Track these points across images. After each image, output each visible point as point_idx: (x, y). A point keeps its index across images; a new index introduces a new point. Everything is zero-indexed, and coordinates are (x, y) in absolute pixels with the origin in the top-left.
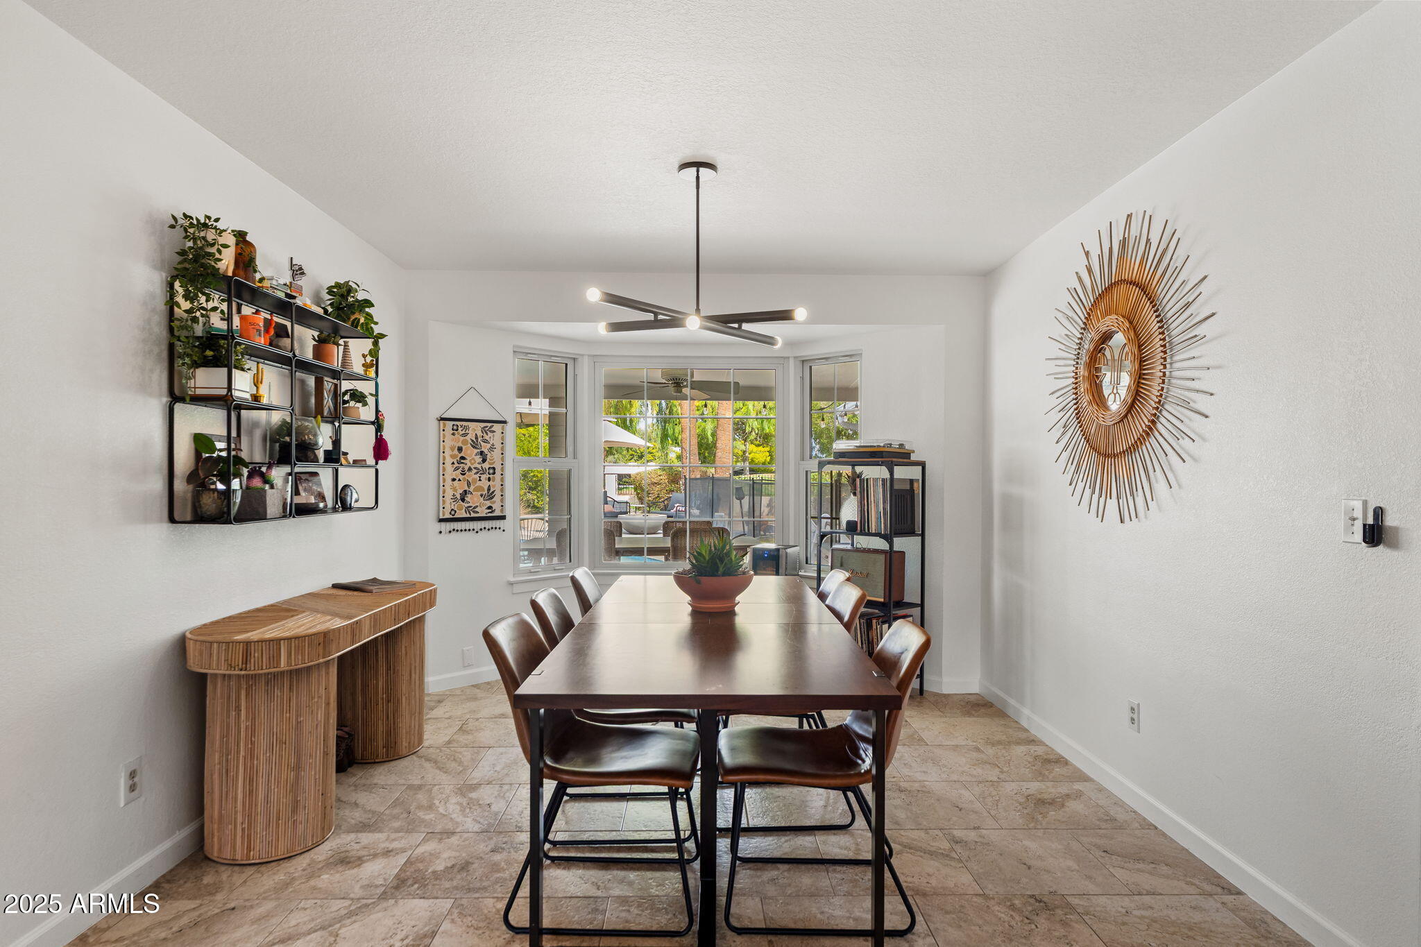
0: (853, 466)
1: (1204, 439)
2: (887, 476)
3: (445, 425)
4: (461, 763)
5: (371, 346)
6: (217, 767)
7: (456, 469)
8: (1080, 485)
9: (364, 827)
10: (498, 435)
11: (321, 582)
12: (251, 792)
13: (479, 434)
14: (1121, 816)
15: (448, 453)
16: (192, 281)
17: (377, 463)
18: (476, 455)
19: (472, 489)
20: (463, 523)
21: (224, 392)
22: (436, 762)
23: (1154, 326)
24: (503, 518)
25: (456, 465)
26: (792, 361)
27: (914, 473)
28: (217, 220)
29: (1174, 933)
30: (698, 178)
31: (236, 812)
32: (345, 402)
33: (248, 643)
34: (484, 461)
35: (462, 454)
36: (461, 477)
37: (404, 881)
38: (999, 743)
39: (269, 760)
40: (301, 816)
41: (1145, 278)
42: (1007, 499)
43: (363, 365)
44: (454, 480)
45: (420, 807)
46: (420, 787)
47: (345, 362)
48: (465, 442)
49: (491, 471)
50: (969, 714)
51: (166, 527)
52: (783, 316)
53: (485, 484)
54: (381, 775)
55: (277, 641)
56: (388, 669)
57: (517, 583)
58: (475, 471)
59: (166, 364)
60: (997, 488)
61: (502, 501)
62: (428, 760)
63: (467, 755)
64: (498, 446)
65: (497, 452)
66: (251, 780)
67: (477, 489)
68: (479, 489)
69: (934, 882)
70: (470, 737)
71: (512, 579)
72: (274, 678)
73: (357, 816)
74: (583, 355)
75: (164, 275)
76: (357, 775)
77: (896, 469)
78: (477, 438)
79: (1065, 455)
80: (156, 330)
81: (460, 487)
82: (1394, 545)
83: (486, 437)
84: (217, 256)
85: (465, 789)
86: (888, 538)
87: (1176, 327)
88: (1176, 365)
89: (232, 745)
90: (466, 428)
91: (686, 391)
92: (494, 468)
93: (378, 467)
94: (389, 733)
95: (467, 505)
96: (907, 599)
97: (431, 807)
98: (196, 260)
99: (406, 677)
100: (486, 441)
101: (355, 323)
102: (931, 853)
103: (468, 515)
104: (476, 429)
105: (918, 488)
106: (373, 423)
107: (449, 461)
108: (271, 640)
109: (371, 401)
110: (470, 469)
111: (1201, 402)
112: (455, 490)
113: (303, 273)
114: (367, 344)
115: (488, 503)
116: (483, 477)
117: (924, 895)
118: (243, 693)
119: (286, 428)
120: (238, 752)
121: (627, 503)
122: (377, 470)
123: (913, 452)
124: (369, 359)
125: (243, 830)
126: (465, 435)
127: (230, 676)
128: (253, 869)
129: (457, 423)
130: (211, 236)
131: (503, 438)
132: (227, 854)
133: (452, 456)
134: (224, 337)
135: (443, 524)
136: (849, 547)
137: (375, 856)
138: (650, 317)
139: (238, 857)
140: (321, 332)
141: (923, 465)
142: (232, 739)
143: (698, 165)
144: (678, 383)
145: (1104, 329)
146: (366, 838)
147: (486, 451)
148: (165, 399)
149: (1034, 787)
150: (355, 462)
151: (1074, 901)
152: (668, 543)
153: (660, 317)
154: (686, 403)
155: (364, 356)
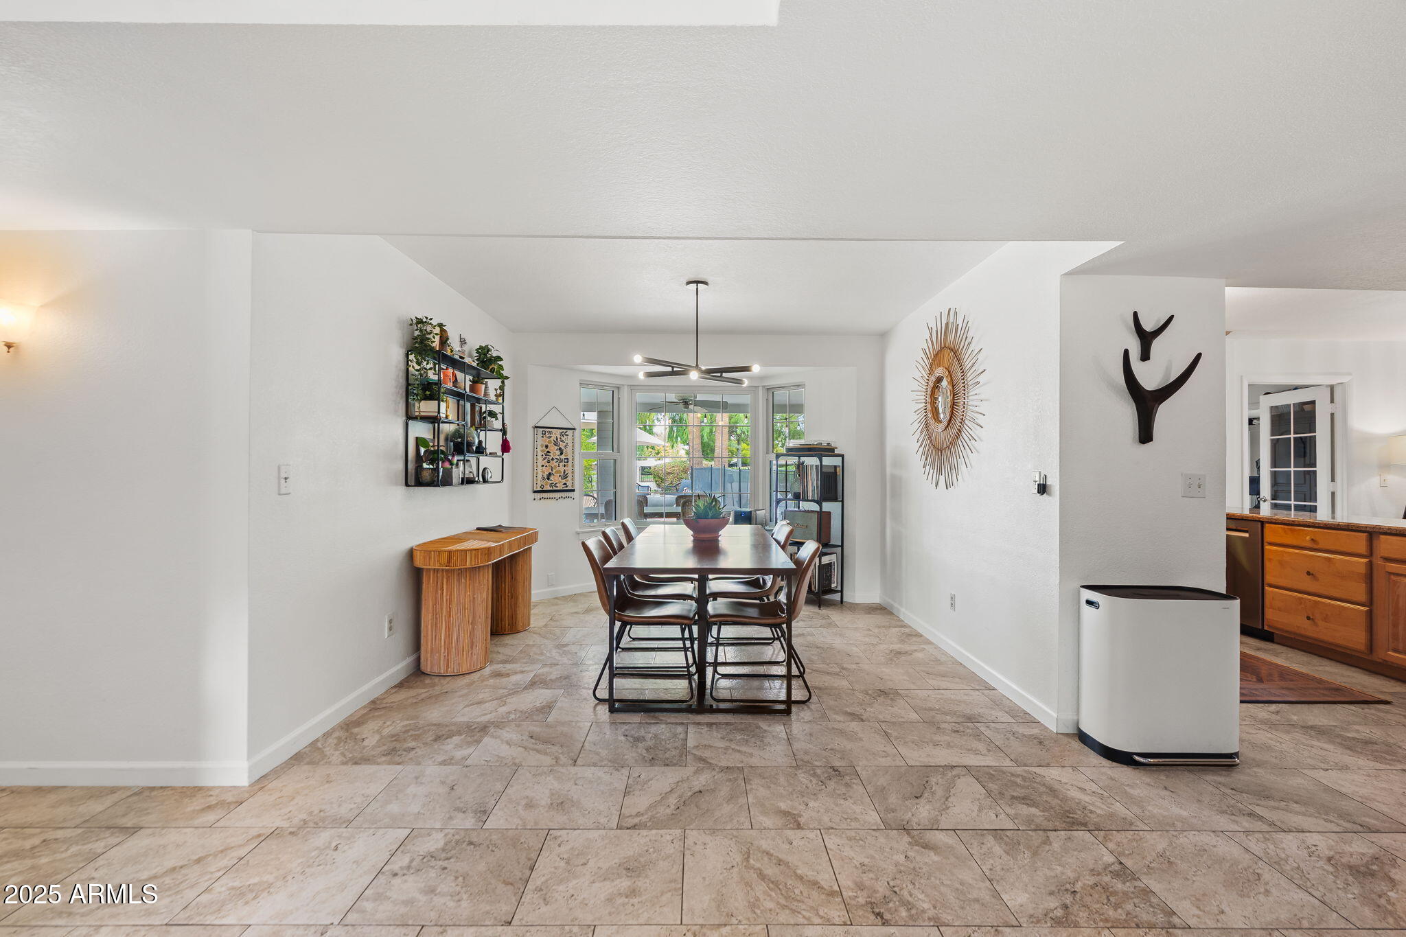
0: (799, 457)
1: (981, 440)
2: (818, 463)
3: (537, 432)
4: (555, 635)
5: (500, 384)
6: (430, 621)
7: (545, 459)
8: (928, 467)
9: (505, 662)
10: (570, 437)
11: (471, 526)
12: (449, 635)
13: (559, 436)
14: (943, 659)
15: (539, 449)
16: (420, 354)
17: (503, 455)
18: (557, 450)
19: (554, 471)
20: (551, 494)
21: (436, 414)
22: (540, 634)
23: (960, 374)
24: (573, 490)
25: (544, 456)
26: (760, 388)
27: (836, 461)
28: (431, 319)
29: (950, 704)
30: (697, 289)
31: (441, 647)
32: (485, 418)
33: (450, 552)
34: (561, 454)
35: (548, 450)
36: (547, 464)
37: (535, 683)
38: (884, 627)
39: (458, 618)
40: (475, 651)
41: (956, 346)
42: (893, 477)
43: (495, 395)
44: (543, 466)
45: (536, 654)
46: (533, 645)
47: (486, 394)
48: (550, 442)
49: (566, 461)
50: (870, 613)
51: (404, 487)
52: (745, 369)
53: (562, 469)
54: (508, 640)
55: (466, 551)
56: (512, 578)
57: (583, 533)
58: (556, 460)
59: (404, 399)
60: (889, 470)
61: (573, 480)
62: (534, 633)
63: (558, 632)
64: (570, 444)
65: (570, 448)
66: (449, 629)
67: (557, 472)
68: (558, 472)
69: (826, 684)
70: (558, 623)
71: (579, 530)
72: (462, 572)
73: (501, 657)
74: (623, 385)
75: (404, 350)
76: (497, 640)
77: (824, 459)
78: (557, 439)
79: (921, 449)
80: (401, 380)
81: (547, 471)
82: (1049, 494)
83: (563, 439)
84: (433, 340)
85: (561, 646)
86: (819, 502)
87: (970, 376)
88: (970, 398)
89: (439, 610)
90: (550, 433)
91: (691, 407)
92: (568, 459)
93: (503, 457)
94: (511, 617)
95: (551, 482)
96: (832, 543)
97: (542, 654)
98: (421, 342)
99: (521, 584)
100: (562, 441)
101: (492, 371)
102: (828, 673)
103: (551, 489)
104: (556, 433)
105: (839, 471)
106: (501, 430)
107: (540, 454)
108: (462, 551)
109: (500, 416)
110: (553, 459)
111: (980, 419)
112: (544, 472)
113: (466, 343)
114: (498, 383)
115: (564, 481)
116: (561, 464)
117: (820, 689)
118: (445, 580)
119: (457, 434)
120: (442, 613)
121: (648, 487)
122: (503, 459)
123: (836, 448)
124: (499, 391)
125: (445, 656)
126: (550, 437)
127: (438, 569)
128: (450, 678)
129: (545, 430)
130: (429, 328)
131: (573, 439)
132: (436, 670)
133: (542, 451)
134: (436, 384)
135: (536, 494)
136: (797, 509)
137: (516, 673)
138: (670, 369)
139: (442, 671)
140: (474, 377)
141: (842, 456)
142: (439, 607)
143: (697, 282)
144: (686, 403)
145: (938, 375)
146: (508, 666)
147: (563, 448)
148: (404, 418)
149: (897, 647)
150: (490, 453)
151: (900, 692)
152: (679, 509)
153: (675, 369)
154: (691, 415)
155: (496, 390)
